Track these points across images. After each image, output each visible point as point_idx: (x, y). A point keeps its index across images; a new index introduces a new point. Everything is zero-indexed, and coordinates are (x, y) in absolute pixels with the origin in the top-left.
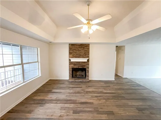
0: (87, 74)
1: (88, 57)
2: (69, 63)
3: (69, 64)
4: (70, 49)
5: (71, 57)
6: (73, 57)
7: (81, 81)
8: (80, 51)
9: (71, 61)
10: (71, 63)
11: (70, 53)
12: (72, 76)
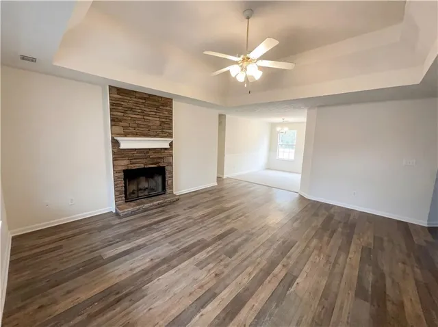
0: (168, 181)
1: (170, 135)
2: (114, 153)
3: (114, 159)
4: (114, 105)
5: (120, 135)
6: (126, 135)
7: (158, 204)
8: (148, 115)
9: (121, 147)
10: (118, 153)
11: (114, 121)
12: (124, 198)
